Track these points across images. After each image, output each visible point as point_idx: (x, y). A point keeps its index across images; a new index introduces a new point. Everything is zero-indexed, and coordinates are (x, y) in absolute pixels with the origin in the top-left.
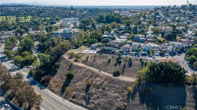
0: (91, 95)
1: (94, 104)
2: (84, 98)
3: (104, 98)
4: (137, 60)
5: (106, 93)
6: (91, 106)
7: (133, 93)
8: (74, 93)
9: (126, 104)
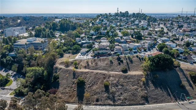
0: (113, 93)
1: (121, 100)
2: (109, 98)
3: (127, 93)
4: (134, 57)
5: (126, 89)
6: (118, 102)
7: (146, 82)
8: (95, 96)
9: (146, 92)
